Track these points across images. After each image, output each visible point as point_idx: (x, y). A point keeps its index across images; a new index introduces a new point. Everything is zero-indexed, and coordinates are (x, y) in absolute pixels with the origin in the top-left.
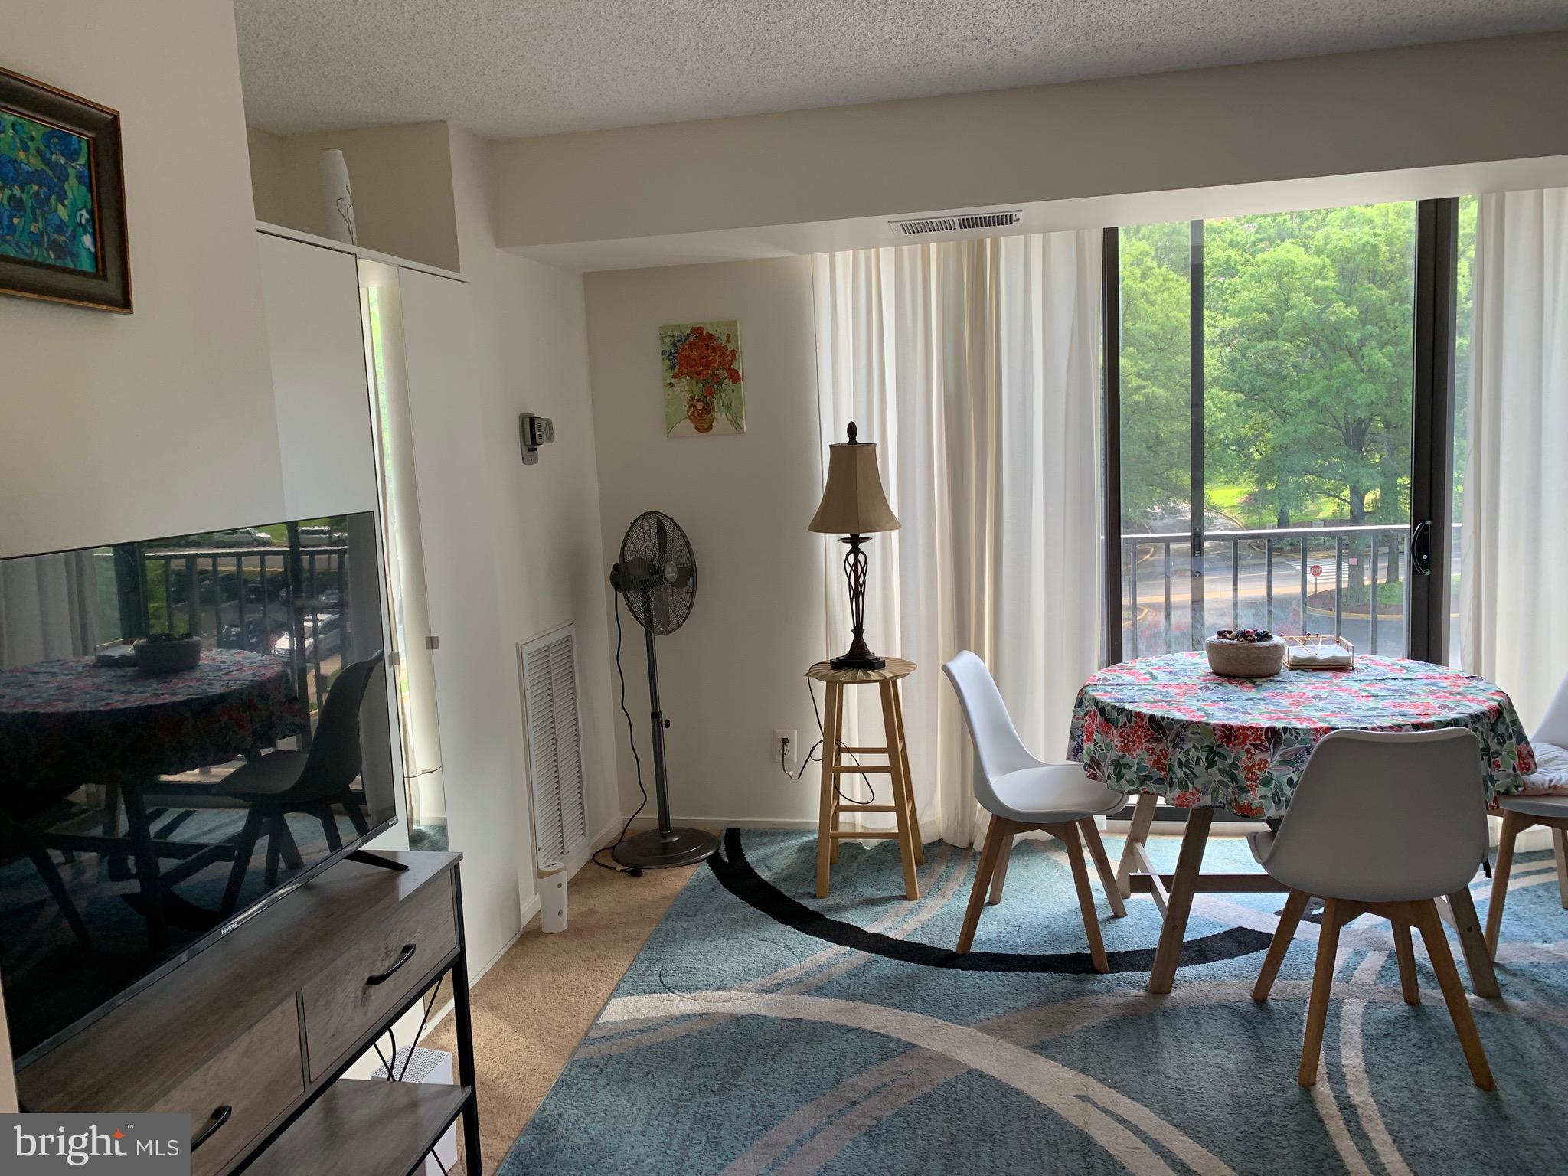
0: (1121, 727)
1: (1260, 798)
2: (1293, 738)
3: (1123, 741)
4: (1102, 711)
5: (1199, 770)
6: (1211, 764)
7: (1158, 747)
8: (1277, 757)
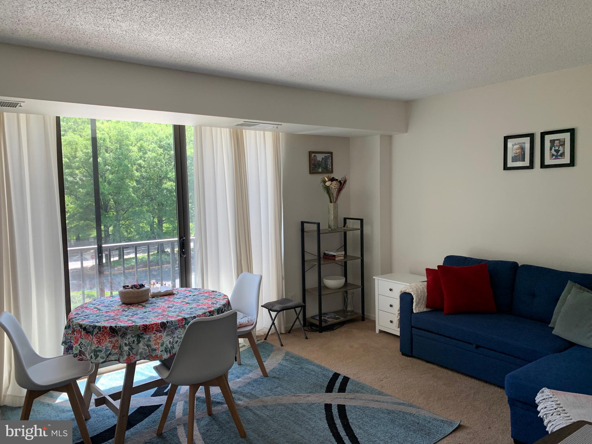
0: (96, 334)
1: (161, 352)
2: (171, 325)
3: (97, 340)
4: (85, 329)
5: (134, 346)
6: (139, 342)
7: (114, 340)
8: (165, 333)
